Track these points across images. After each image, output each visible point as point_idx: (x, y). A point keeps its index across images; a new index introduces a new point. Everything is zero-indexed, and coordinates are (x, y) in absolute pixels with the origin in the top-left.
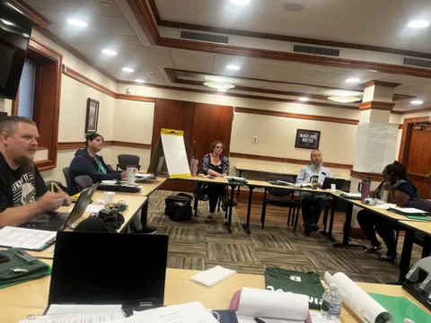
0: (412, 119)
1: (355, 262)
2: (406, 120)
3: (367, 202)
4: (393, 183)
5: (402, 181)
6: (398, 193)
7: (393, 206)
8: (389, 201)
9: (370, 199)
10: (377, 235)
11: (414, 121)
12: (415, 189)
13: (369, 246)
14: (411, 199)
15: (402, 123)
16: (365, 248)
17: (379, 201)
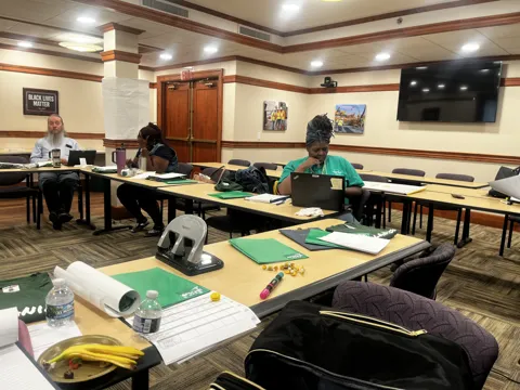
0: (164, 77)
1: (120, 246)
2: (158, 78)
3: (125, 174)
4: (150, 148)
5: (159, 145)
6: (157, 159)
7: (153, 174)
8: (148, 169)
9: (127, 170)
10: (142, 211)
11: (167, 79)
12: (173, 153)
13: (135, 225)
14: (170, 164)
15: (155, 81)
16: (131, 228)
17: (138, 171)
